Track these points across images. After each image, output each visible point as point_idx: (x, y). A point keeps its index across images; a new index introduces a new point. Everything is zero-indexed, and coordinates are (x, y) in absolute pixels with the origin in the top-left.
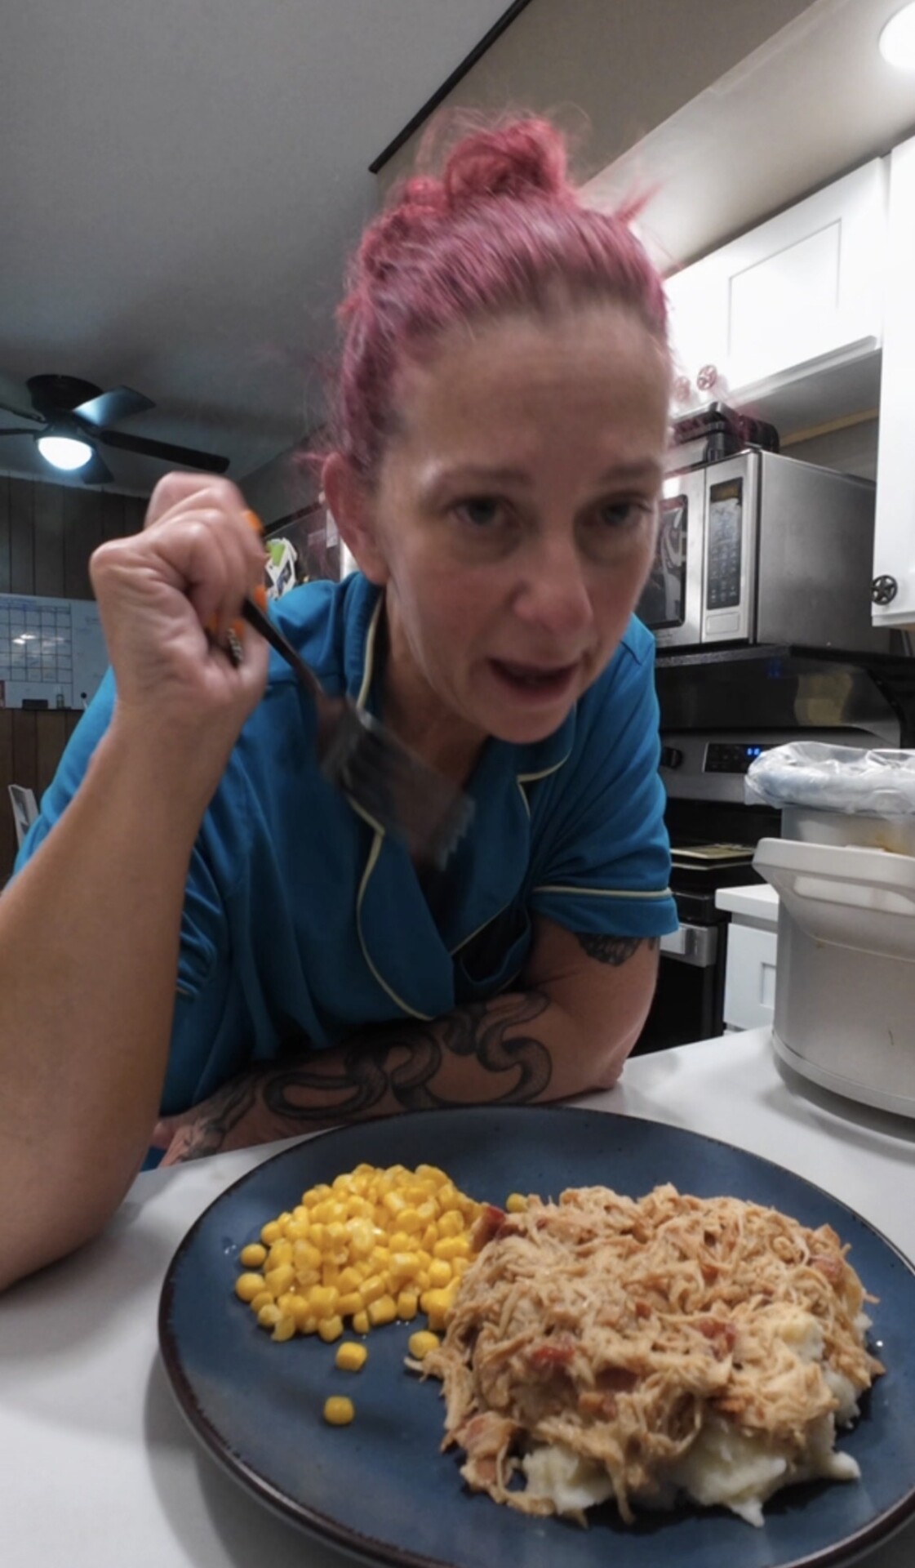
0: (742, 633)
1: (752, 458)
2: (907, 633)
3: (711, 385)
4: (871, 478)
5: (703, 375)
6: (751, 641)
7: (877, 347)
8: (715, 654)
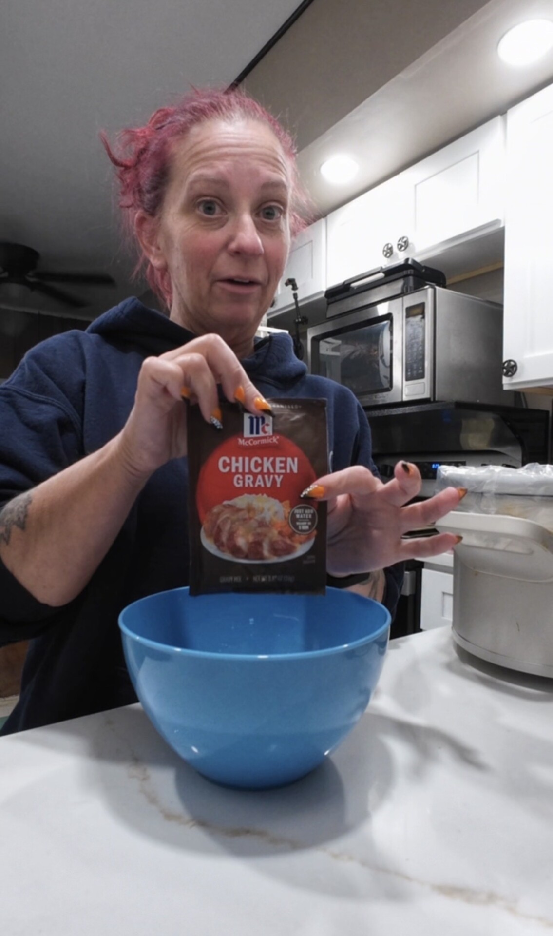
0: (427, 395)
1: (430, 291)
2: (524, 394)
3: (406, 248)
4: (500, 302)
5: (400, 242)
6: (432, 400)
7: (502, 226)
8: (411, 407)
